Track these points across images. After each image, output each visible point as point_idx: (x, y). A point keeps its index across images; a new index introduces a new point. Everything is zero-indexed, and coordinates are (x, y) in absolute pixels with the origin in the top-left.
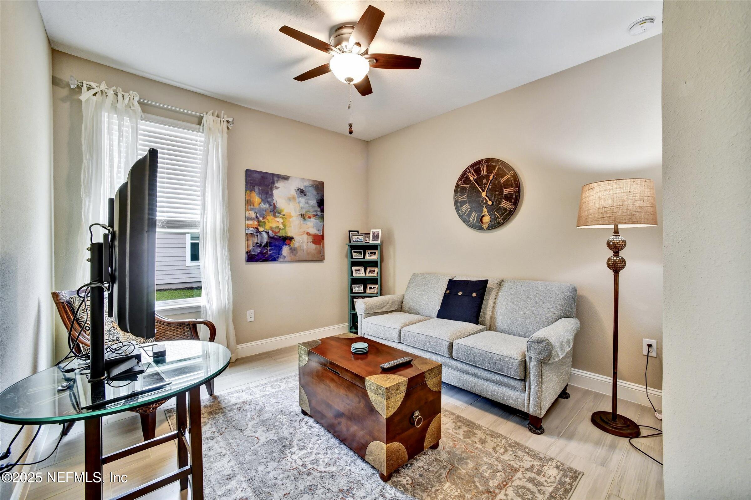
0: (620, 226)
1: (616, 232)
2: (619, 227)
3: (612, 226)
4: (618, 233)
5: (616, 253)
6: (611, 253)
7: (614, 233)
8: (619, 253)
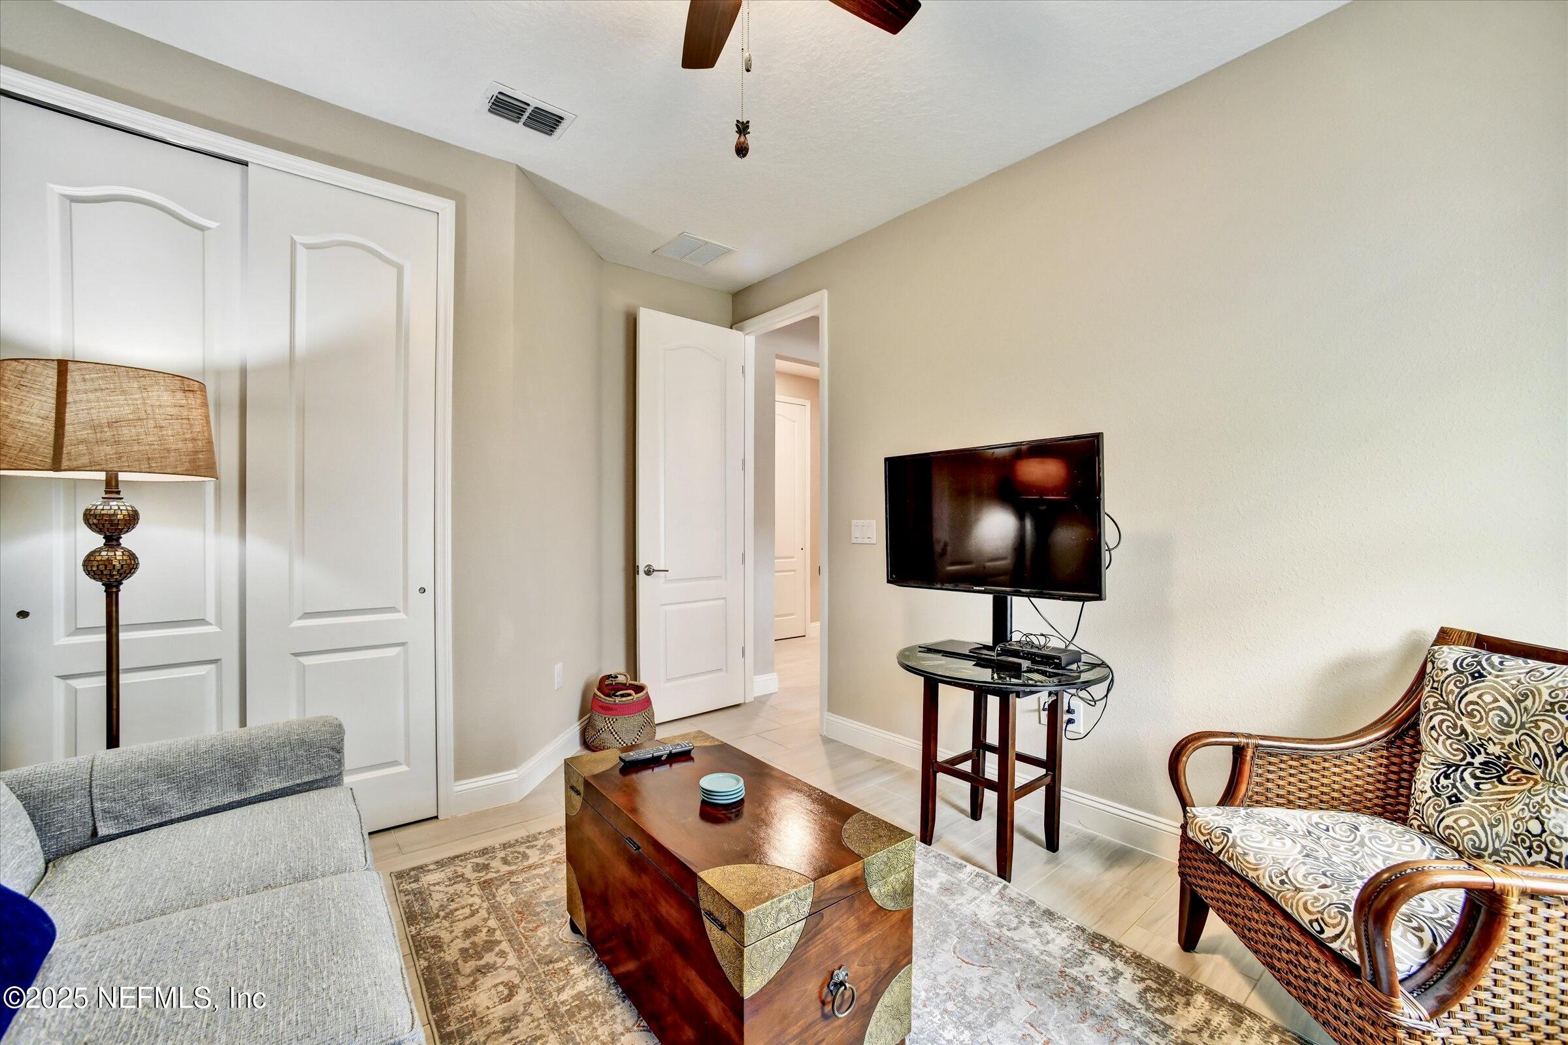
0: (122, 476)
1: (112, 487)
2: (120, 479)
3: (102, 476)
4: (118, 492)
5: (112, 541)
6: (97, 540)
7: (106, 492)
8: (121, 541)
